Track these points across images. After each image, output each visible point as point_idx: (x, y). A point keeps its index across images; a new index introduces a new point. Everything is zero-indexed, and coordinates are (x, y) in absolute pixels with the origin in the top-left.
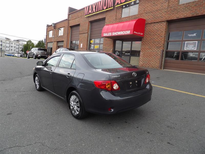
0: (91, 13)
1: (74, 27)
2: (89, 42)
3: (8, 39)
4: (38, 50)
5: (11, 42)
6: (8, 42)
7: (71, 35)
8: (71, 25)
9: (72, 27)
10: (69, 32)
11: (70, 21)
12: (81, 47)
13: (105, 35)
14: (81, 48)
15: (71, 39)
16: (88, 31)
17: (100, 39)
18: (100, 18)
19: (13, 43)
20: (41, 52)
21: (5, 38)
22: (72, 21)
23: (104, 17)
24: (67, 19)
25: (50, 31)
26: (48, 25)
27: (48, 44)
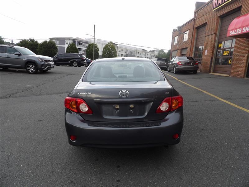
0: (221, 4)
1: (201, 28)
2: (216, 47)
3: (144, 50)
4: (157, 61)
5: (147, 53)
6: (144, 53)
7: (197, 39)
8: (196, 26)
9: (198, 28)
10: (194, 36)
11: (196, 21)
12: (206, 54)
13: (232, 33)
14: (206, 56)
15: (196, 45)
16: (217, 31)
17: (232, 40)
18: (234, 8)
19: (149, 54)
20: (160, 63)
21: (141, 50)
22: (198, 20)
23: (240, 5)
24: (193, 18)
25: (176, 37)
26: (174, 30)
27: (173, 52)
